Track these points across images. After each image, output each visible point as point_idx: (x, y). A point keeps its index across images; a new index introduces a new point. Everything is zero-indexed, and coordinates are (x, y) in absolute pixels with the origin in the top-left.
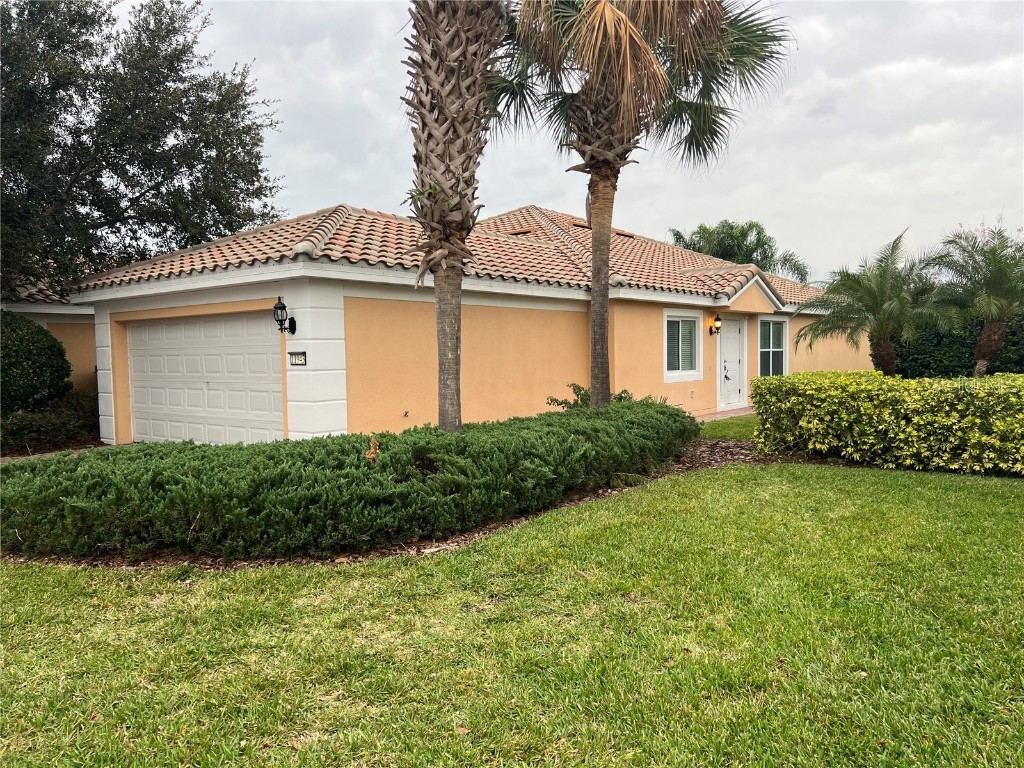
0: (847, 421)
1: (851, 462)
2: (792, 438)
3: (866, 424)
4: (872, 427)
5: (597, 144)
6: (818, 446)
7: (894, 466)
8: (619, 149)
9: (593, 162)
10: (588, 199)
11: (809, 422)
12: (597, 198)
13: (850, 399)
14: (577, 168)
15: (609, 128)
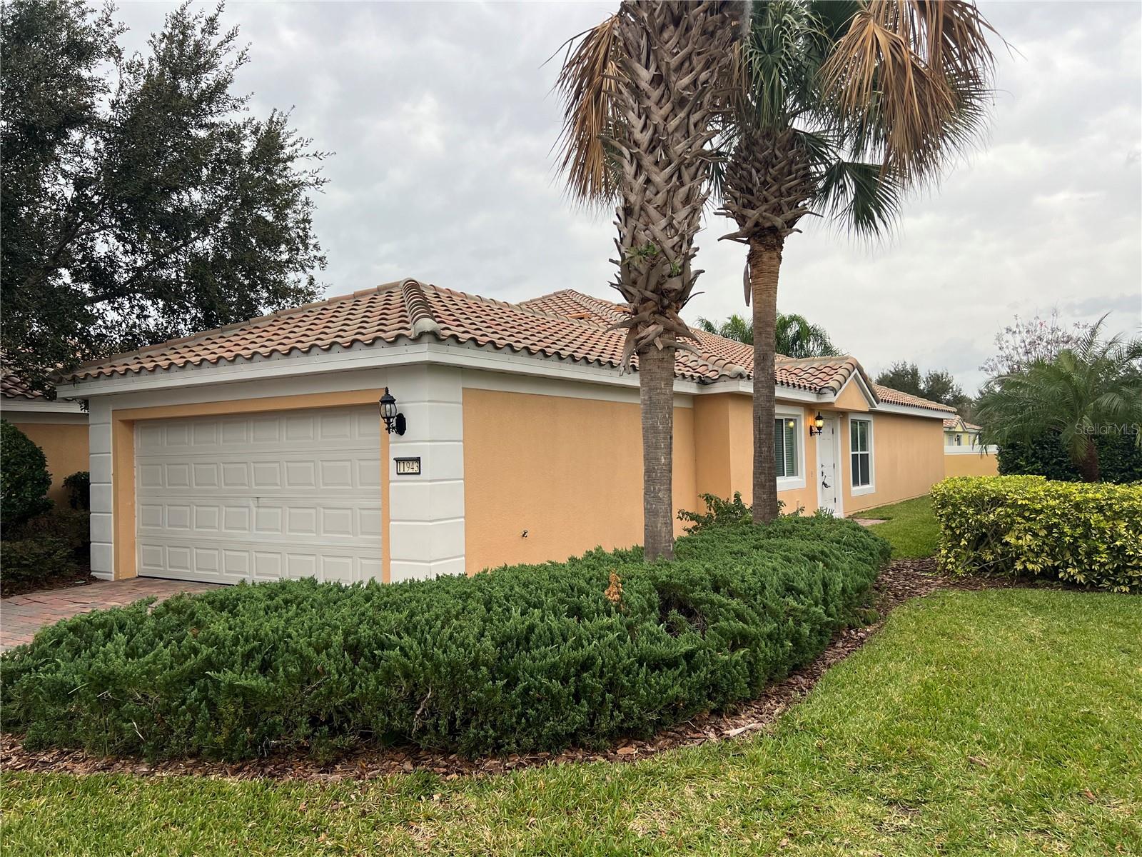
0: (1071, 536)
1: (1071, 585)
2: (992, 557)
3: (1097, 540)
4: (1104, 543)
5: (763, 208)
6: (1030, 567)
7: (1128, 589)
8: (789, 214)
9: (756, 229)
10: (746, 272)
11: (1018, 538)
12: (761, 271)
13: (1073, 511)
14: (732, 237)
15: (779, 189)
